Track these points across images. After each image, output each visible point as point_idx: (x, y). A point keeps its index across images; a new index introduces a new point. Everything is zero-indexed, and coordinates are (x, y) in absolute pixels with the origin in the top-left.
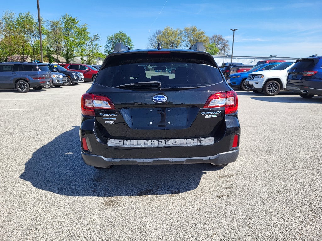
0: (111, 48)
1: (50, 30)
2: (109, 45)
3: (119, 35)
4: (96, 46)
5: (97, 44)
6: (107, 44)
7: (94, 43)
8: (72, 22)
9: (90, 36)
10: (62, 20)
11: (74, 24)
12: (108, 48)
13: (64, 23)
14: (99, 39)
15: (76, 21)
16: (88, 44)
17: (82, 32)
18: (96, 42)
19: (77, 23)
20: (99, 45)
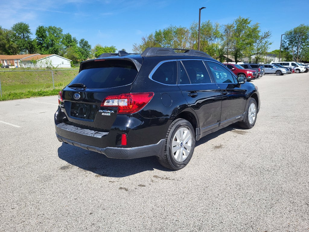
0: (288, 44)
1: (224, 34)
2: (286, 41)
3: (300, 29)
4: (265, 44)
5: (266, 42)
6: (284, 40)
7: (264, 41)
8: (244, 23)
9: (260, 34)
10: (235, 23)
11: (246, 25)
12: (284, 45)
13: (236, 25)
14: (270, 36)
15: (248, 21)
16: (257, 42)
17: (253, 31)
18: (266, 40)
19: (249, 23)
20: (269, 42)
